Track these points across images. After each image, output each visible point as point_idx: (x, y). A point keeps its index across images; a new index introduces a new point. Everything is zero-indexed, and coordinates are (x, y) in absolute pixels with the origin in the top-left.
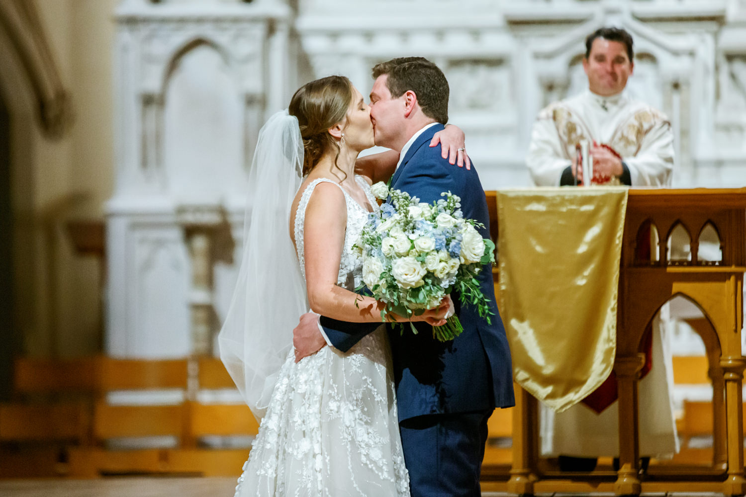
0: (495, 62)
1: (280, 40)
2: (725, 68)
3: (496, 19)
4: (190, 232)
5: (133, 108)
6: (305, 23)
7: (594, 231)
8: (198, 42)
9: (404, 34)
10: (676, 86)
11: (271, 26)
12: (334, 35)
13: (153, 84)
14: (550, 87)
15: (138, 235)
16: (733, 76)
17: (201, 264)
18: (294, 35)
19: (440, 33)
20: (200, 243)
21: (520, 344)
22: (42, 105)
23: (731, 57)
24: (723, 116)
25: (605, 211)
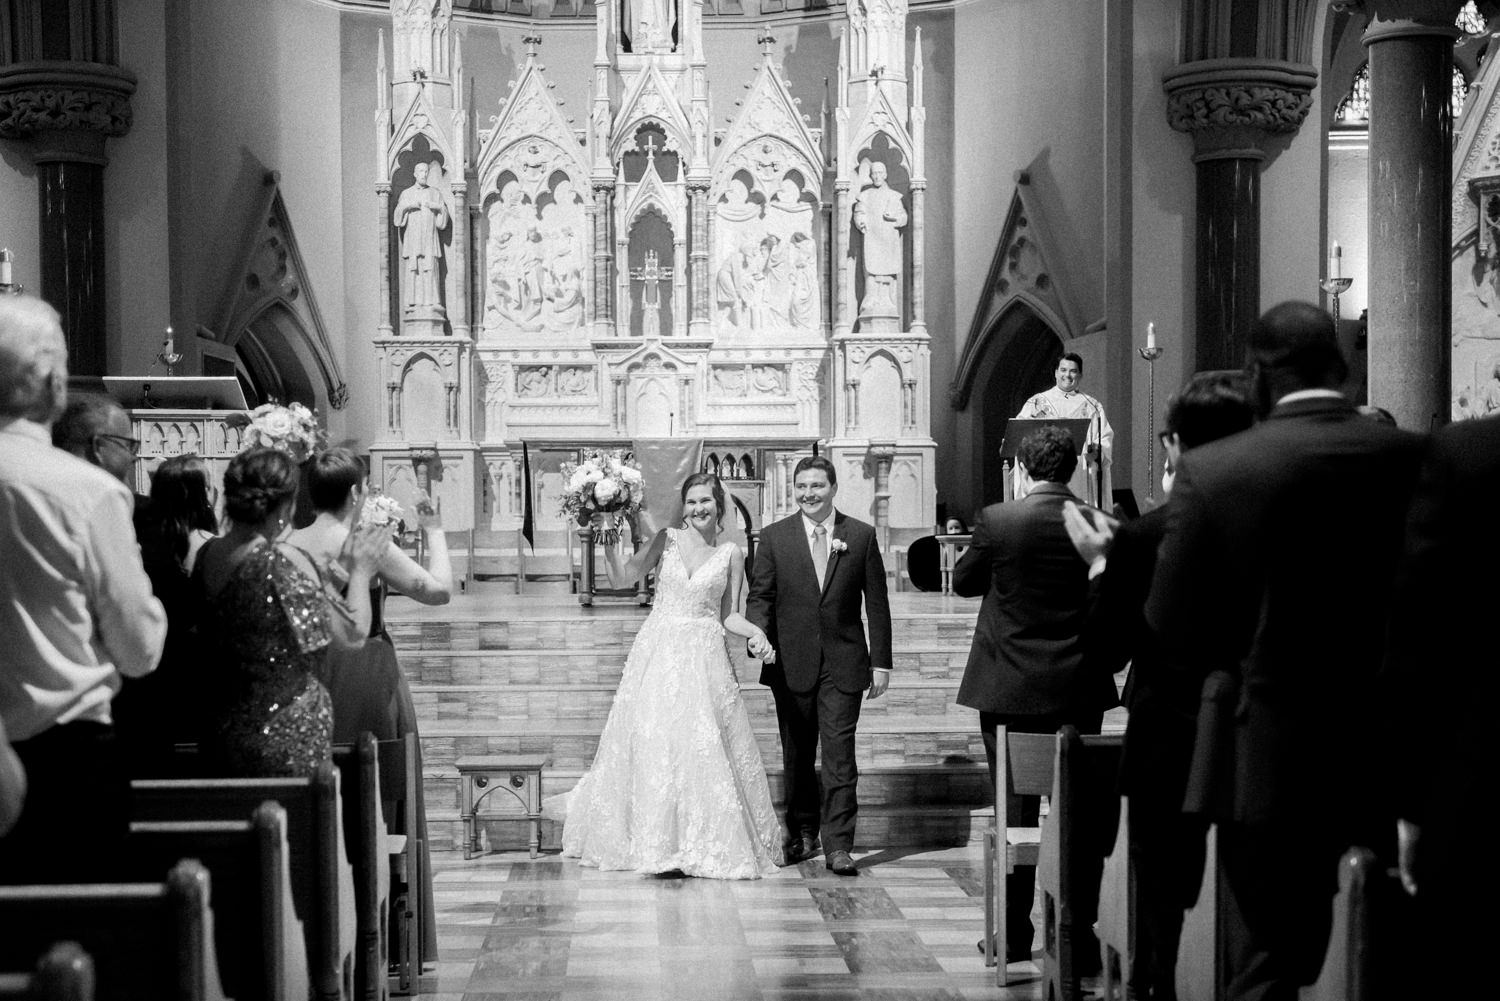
0: (586, 368)
1: (466, 355)
2: (712, 372)
3: (588, 344)
4: (417, 461)
5: (385, 392)
6: (479, 346)
7: (685, 461)
8: (422, 356)
9: (536, 352)
10: (687, 382)
11: (461, 346)
12: (496, 352)
13: (396, 379)
14: (618, 382)
15: (386, 462)
16: (716, 377)
17: (423, 478)
18: (473, 351)
19: (555, 351)
20: (422, 468)
21: (646, 524)
22: (331, 390)
23: (715, 367)
24: (710, 400)
25: (692, 449)
